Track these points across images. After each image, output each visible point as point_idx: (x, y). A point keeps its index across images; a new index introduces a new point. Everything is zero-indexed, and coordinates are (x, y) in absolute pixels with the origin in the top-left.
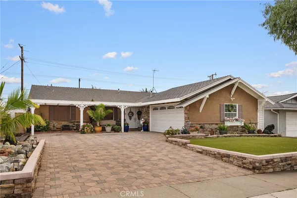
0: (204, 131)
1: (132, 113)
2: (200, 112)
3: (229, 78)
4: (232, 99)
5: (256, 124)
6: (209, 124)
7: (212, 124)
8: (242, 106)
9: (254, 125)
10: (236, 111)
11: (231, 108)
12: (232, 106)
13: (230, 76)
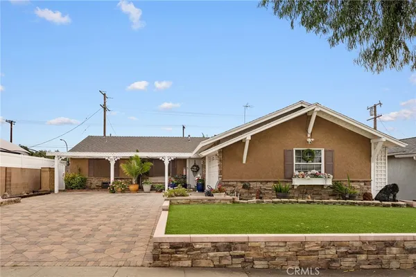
0: (251, 193)
1: (197, 166)
2: (244, 162)
3: (299, 106)
4: (309, 140)
5: (368, 182)
6: (261, 182)
7: (267, 182)
8: (332, 151)
9: (362, 184)
10: (320, 161)
11: (308, 155)
12: (311, 153)
13: (301, 102)
